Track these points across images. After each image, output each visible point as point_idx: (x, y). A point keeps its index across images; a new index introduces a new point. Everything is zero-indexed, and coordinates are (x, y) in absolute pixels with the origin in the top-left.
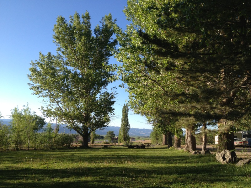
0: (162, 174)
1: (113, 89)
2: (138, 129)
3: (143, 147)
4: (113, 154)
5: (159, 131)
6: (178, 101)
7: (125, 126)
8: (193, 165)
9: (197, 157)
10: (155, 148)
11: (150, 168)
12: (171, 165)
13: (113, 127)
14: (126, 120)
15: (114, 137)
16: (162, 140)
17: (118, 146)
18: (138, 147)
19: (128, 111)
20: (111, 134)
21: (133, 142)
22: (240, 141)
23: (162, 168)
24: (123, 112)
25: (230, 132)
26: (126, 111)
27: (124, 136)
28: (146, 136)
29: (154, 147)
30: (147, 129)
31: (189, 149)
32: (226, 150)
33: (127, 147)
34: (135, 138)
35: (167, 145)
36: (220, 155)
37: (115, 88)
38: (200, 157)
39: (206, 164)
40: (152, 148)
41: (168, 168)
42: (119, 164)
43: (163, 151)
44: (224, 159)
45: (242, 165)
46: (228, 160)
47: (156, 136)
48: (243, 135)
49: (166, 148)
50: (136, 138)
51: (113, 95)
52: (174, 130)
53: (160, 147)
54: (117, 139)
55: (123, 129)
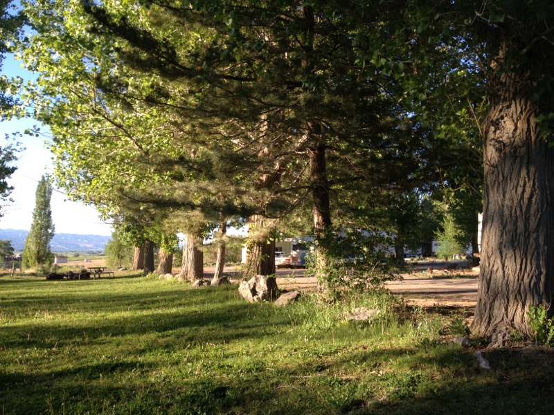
0: (124, 334)
1: (12, 136)
2: (75, 237)
3: (85, 275)
4: (5, 296)
5: (126, 239)
7: (41, 229)
8: (194, 308)
10: (114, 278)
11: (97, 322)
12: (145, 313)
13: (10, 231)
14: (45, 213)
15: (12, 254)
16: (131, 260)
17: (21, 275)
18: (72, 276)
19: (50, 193)
20: (4, 249)
21: (60, 265)
22: (287, 256)
23: (125, 319)
24: (37, 194)
25: (270, 240)
26: (45, 193)
27: (38, 252)
28: (95, 250)
29: (112, 275)
30: (97, 236)
31: (188, 275)
32: (258, 276)
33: (45, 278)
34: (66, 257)
35: (142, 269)
36: (247, 285)
37: (18, 135)
38: (209, 291)
40: (108, 278)
41: (139, 319)
42: (17, 320)
43: (132, 282)
44: (254, 292)
45: (285, 302)
46: (260, 295)
47: (119, 251)
48: (294, 246)
49: (139, 276)
50: (70, 256)
51: (10, 153)
52: (160, 237)
53: (126, 273)
54: (20, 259)
55: (36, 236)
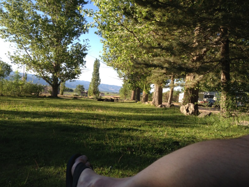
0: (131, 120)
1: (86, 41)
2: (107, 85)
3: (112, 100)
4: (83, 104)
5: (128, 86)
6: (152, 55)
7: (95, 81)
8: (159, 115)
9: (163, 109)
10: (123, 102)
11: (120, 115)
12: (139, 114)
13: (83, 81)
14: (97, 74)
15: (84, 91)
16: (130, 97)
17: (88, 98)
18: (107, 100)
19: (99, 66)
20: (81, 88)
21: (102, 96)
22: (201, 100)
23: (131, 116)
24: (94, 66)
26: (97, 66)
27: (94, 90)
28: (115, 92)
30: (116, 86)
31: (155, 103)
32: (190, 103)
33: (97, 100)
34: (104, 94)
35: (135, 100)
36: (184, 107)
37: (88, 40)
38: (166, 109)
39: (171, 115)
40: (121, 102)
41: (136, 116)
42: (89, 111)
43: (131, 104)
44: (187, 111)
45: (203, 116)
46: (191, 112)
47: (125, 92)
48: (205, 96)
49: (134, 102)
50: (105, 93)
51: (85, 48)
52: (143, 86)
53: (128, 101)
54: (87, 93)
55: (93, 83)
